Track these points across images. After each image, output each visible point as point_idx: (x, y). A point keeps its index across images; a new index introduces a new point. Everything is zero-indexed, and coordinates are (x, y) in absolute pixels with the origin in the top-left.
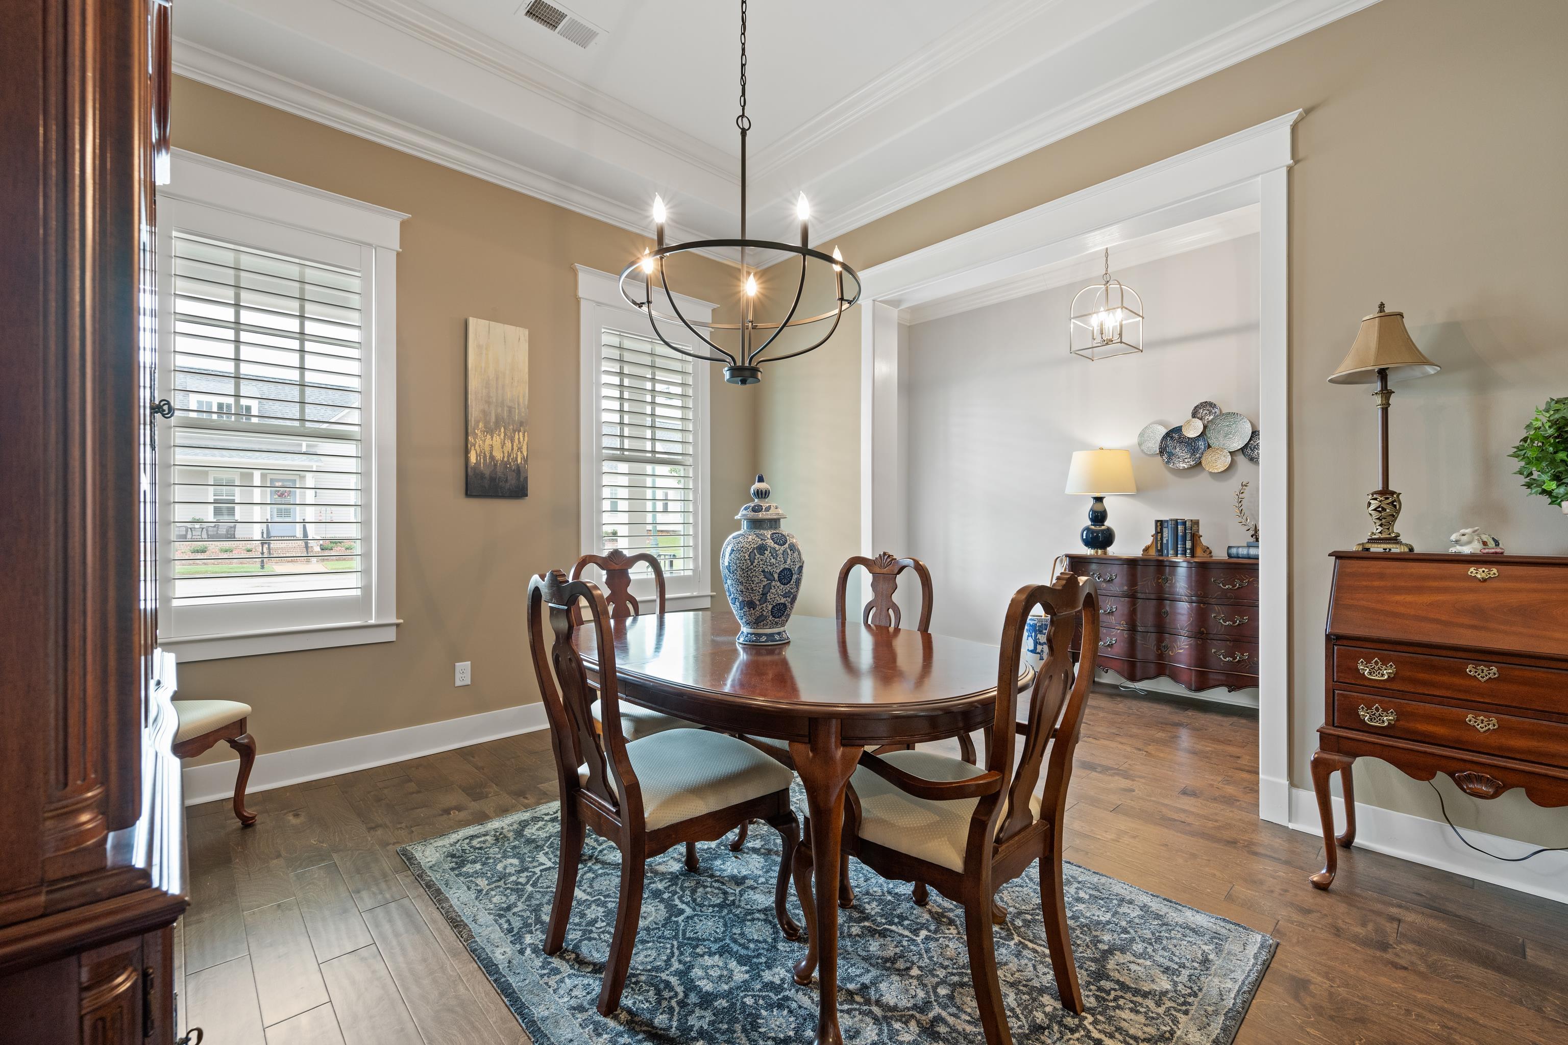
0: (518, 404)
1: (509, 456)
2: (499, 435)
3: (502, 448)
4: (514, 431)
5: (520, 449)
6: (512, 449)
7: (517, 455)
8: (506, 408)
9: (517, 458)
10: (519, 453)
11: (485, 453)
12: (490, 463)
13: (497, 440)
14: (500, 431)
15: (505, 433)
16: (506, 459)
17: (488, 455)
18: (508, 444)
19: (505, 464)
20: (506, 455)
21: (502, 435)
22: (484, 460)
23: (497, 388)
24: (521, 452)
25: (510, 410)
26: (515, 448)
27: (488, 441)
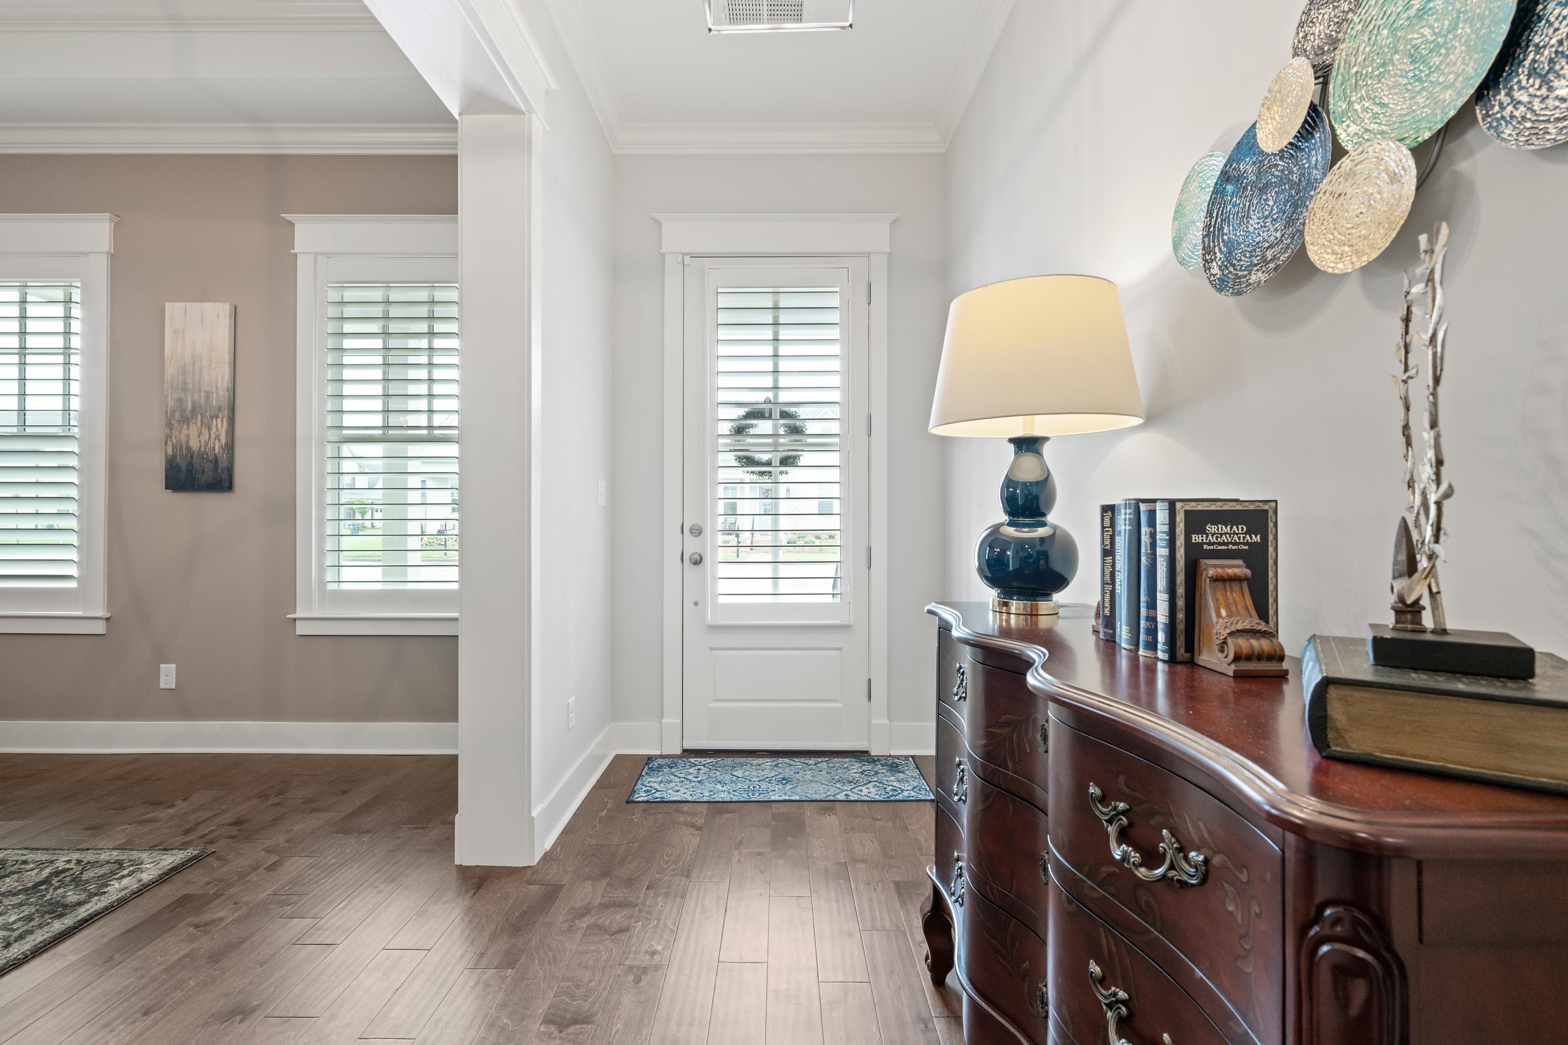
0: (217, 388)
1: (206, 445)
2: (196, 424)
3: (199, 437)
4: (212, 418)
5: (218, 438)
6: (210, 438)
7: (214, 444)
8: (203, 394)
9: (214, 448)
10: (217, 442)
11: (181, 444)
12: (187, 454)
13: (193, 430)
14: (196, 419)
15: (202, 422)
16: (203, 449)
17: (184, 446)
18: (206, 433)
19: (201, 455)
20: (203, 444)
21: (199, 423)
22: (180, 451)
23: (194, 373)
24: (219, 440)
25: (208, 394)
26: (213, 436)
27: (185, 432)
